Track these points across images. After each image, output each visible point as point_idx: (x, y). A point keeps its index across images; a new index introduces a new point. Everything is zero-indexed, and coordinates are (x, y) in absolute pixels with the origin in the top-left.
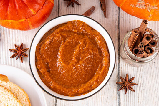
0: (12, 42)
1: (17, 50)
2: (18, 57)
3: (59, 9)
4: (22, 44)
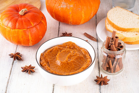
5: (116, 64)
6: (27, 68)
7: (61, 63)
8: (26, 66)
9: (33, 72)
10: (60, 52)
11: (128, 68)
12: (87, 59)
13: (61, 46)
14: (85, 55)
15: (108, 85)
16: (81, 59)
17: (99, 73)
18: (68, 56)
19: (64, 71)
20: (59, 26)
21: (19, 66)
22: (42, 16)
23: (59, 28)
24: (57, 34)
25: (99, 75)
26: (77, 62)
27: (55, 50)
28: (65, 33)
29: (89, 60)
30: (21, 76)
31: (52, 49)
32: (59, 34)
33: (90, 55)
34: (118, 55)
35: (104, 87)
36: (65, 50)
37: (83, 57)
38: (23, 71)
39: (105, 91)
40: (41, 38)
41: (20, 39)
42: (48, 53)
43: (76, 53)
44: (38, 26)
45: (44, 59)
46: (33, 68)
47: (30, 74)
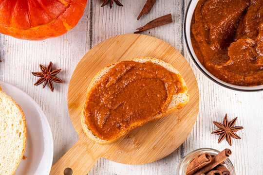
0: (22, 63)
1: (44, 72)
2: (46, 83)
3: (91, 13)
4: (51, 64)
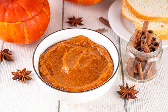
5: (149, 69)
6: (20, 74)
7: (69, 71)
8: (19, 69)
9: (29, 80)
10: (68, 52)
11: (163, 72)
12: (107, 62)
13: (68, 43)
14: (104, 57)
15: (136, 99)
16: (99, 63)
17: (123, 80)
18: (79, 59)
19: (75, 83)
20: (63, 5)
21: (8, 70)
22: (43, 1)
23: (63, 10)
24: (61, 19)
25: (123, 83)
26: (93, 68)
27: (60, 48)
28: (73, 17)
29: (110, 64)
30: (12, 86)
31: (55, 47)
32: (64, 19)
33: (110, 56)
34: (151, 57)
35: (130, 102)
36: (75, 48)
37: (101, 59)
38: (14, 79)
39: (133, 108)
40: (43, 33)
41: (12, 36)
42: (50, 53)
43: (91, 53)
44: (37, 17)
45: (44, 64)
46: (29, 73)
47: (25, 82)
